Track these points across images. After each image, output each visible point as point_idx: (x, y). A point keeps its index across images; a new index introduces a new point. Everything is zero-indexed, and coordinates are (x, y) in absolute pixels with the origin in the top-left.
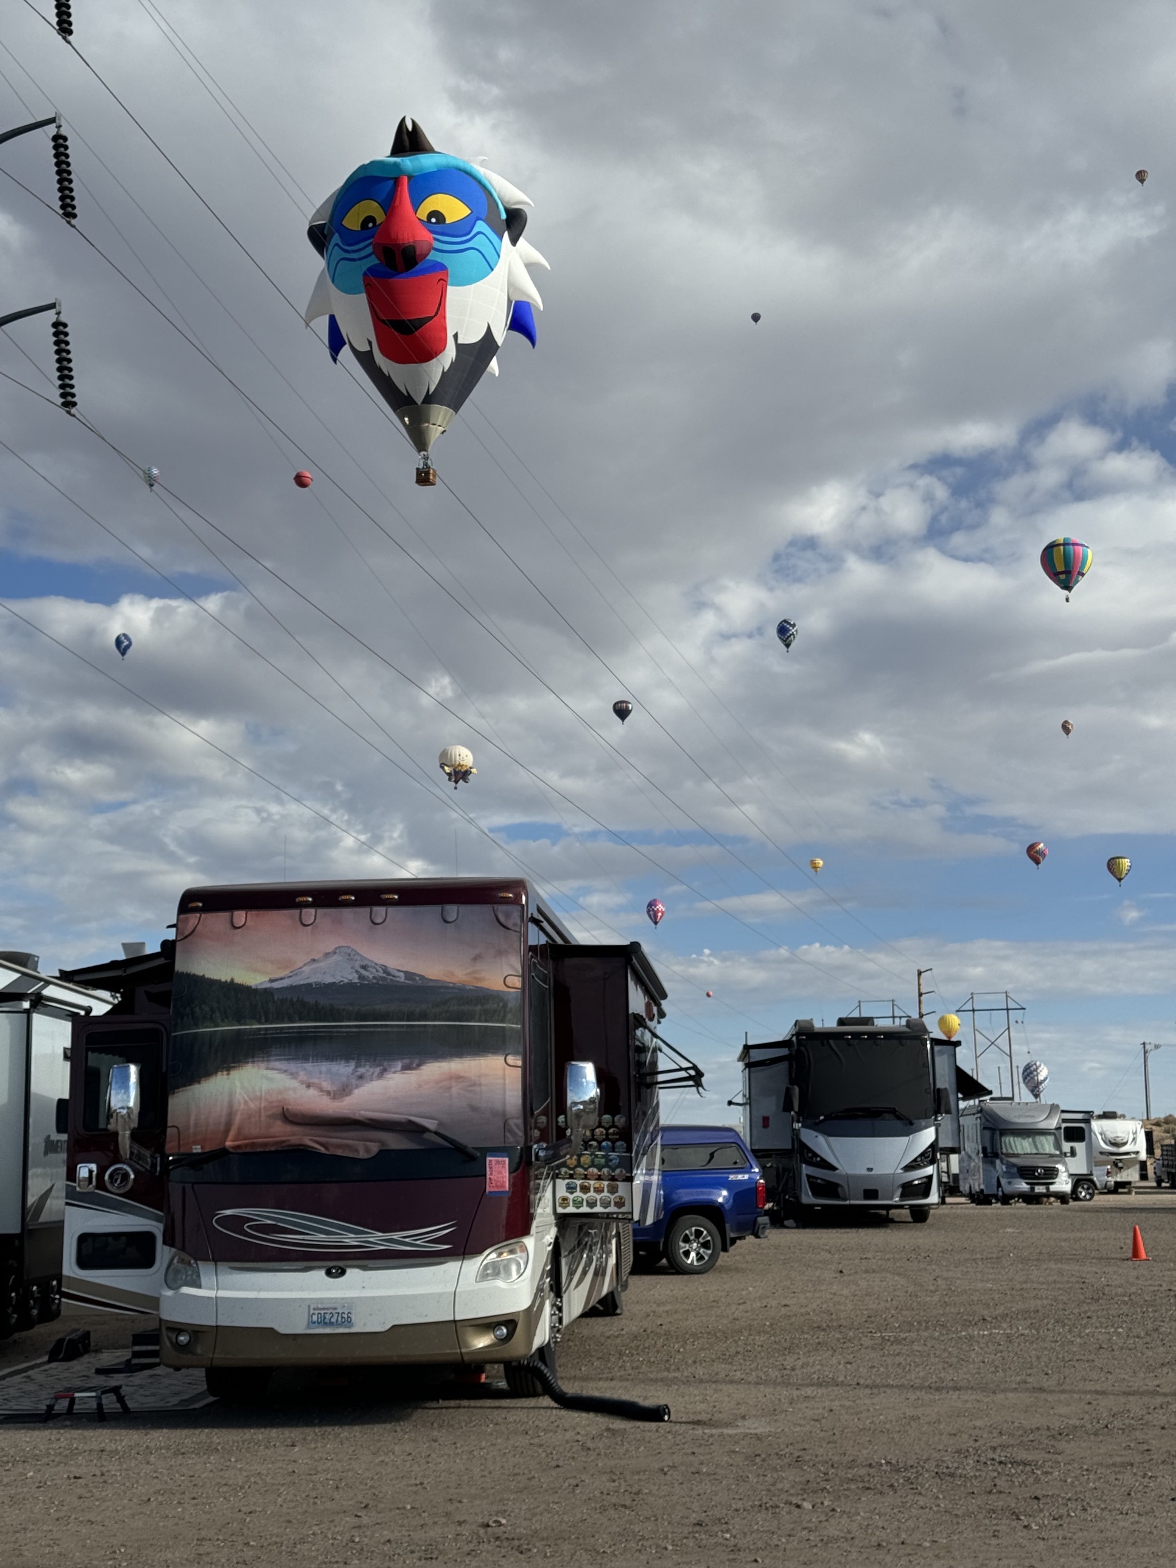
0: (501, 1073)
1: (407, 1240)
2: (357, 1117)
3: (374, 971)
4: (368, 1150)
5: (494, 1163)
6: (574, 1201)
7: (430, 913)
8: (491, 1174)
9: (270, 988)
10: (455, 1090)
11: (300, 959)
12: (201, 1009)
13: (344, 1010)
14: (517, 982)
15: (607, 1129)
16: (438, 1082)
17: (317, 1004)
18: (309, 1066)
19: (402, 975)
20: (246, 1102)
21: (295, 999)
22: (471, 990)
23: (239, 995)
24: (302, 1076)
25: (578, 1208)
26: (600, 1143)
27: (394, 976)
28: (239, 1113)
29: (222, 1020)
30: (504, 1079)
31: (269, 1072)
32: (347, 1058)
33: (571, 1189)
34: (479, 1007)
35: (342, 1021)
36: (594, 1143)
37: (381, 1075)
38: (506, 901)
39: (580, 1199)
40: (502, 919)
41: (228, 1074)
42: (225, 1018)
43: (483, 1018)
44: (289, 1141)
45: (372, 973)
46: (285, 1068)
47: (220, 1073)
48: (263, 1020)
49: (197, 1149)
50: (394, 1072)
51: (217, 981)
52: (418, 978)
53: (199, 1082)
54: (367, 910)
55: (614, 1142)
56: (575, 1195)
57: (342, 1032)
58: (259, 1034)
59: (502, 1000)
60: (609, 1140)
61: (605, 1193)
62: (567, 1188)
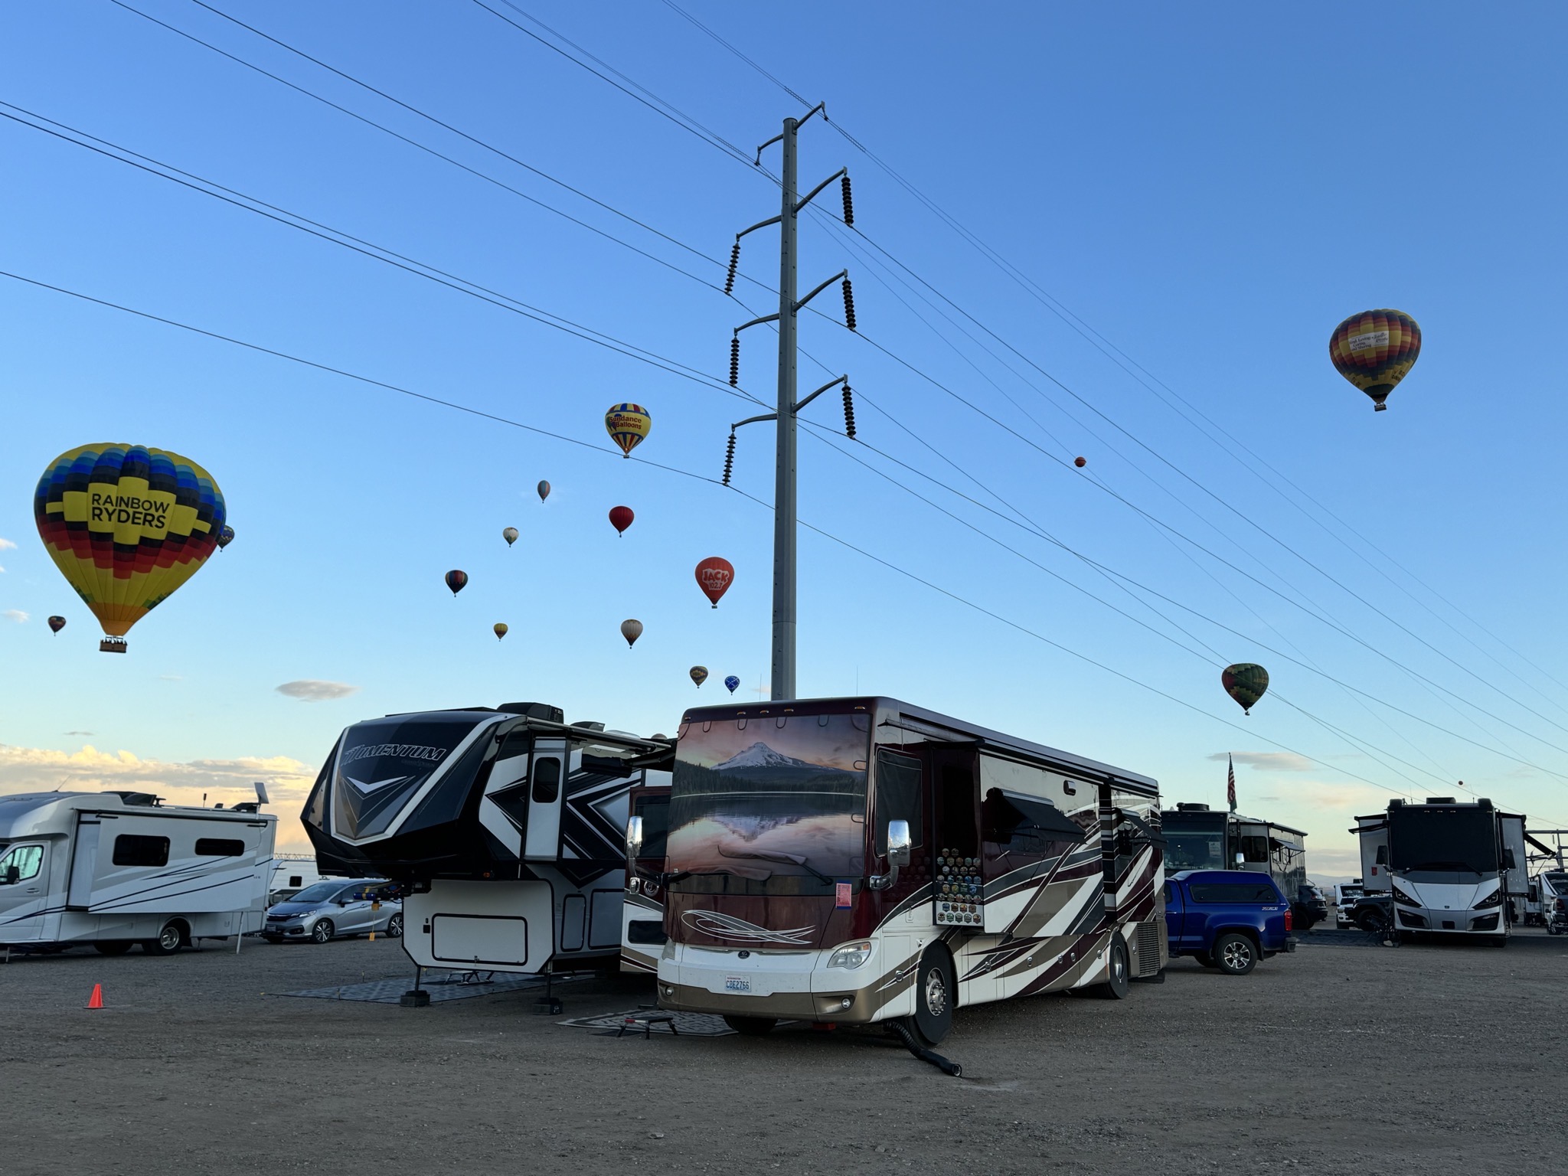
0: (848, 826)
1: (784, 936)
2: (759, 853)
3: (775, 758)
4: (762, 874)
5: (841, 887)
6: (947, 916)
7: (812, 719)
8: (839, 895)
9: (718, 770)
10: (819, 836)
11: (736, 752)
12: (683, 783)
14: (864, 765)
15: (969, 868)
16: (807, 832)
17: (742, 780)
18: (735, 819)
19: (791, 761)
20: (701, 842)
21: (730, 777)
22: (832, 771)
23: (703, 774)
24: (731, 826)
25: (950, 921)
26: (964, 877)
27: (787, 762)
28: (696, 849)
29: (693, 790)
30: (851, 831)
31: (713, 823)
32: (755, 814)
33: (946, 908)
34: (836, 782)
35: (755, 791)
36: (960, 877)
37: (774, 826)
38: (860, 712)
39: (951, 916)
40: (855, 723)
41: (693, 824)
42: (695, 788)
43: (838, 789)
44: (719, 866)
45: (774, 760)
46: (722, 821)
47: (689, 823)
48: (713, 790)
49: (676, 871)
50: (782, 825)
51: (692, 765)
52: (800, 763)
54: (776, 718)
55: (973, 877)
56: (949, 912)
57: (753, 798)
58: (710, 799)
59: (852, 777)
60: (970, 875)
61: (968, 912)
62: (944, 907)
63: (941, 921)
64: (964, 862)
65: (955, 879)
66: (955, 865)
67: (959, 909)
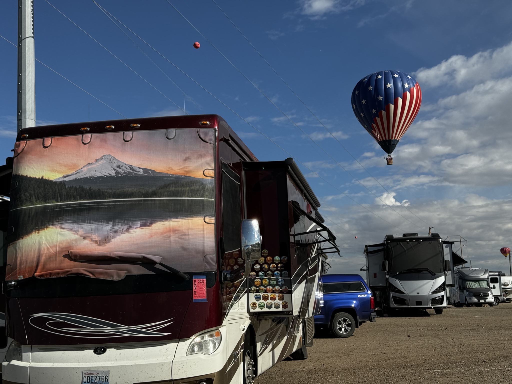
0: (202, 227)
1: (143, 330)
2: (112, 255)
3: (125, 168)
4: (119, 275)
5: (197, 282)
6: (259, 305)
7: (159, 134)
8: (196, 289)
9: (64, 181)
10: (173, 238)
11: (82, 163)
12: (24, 195)
13: (106, 192)
14: (212, 173)
15: (277, 264)
16: (162, 233)
17: (90, 189)
19: (141, 170)
20: (48, 248)
21: (78, 187)
22: (182, 178)
23: (46, 186)
25: (262, 309)
26: (273, 272)
27: (137, 171)
28: (44, 255)
29: (36, 201)
30: (204, 231)
31: (62, 230)
32: (108, 220)
33: (257, 298)
34: (188, 188)
35: (106, 199)
36: (270, 272)
37: (128, 230)
38: (205, 126)
39: (263, 304)
40: (202, 136)
41: (38, 233)
42: (38, 199)
43: (190, 194)
44: (71, 271)
45: (123, 170)
46: (70, 227)
47: (34, 232)
48: (59, 200)
49: (21, 278)
50: (136, 228)
51: (34, 178)
52: (151, 172)
53: (22, 238)
54: (122, 133)
55: (281, 271)
56: (260, 301)
57: (105, 205)
58: (57, 208)
59: (202, 184)
60: (278, 270)
61: (277, 300)
62: (256, 298)
63: (254, 309)
64: (273, 260)
65: (266, 274)
66: (265, 263)
67: (269, 298)
